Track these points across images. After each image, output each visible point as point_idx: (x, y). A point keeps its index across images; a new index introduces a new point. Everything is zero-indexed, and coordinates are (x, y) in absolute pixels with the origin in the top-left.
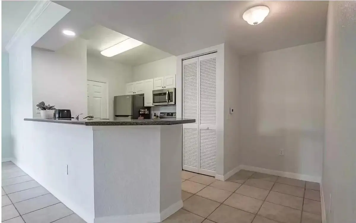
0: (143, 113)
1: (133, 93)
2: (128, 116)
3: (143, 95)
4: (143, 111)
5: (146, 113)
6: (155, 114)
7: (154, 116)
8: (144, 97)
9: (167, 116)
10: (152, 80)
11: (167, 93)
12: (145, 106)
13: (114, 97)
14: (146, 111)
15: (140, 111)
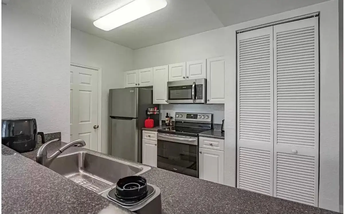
0: (151, 113)
1: (136, 84)
2: (131, 118)
3: (152, 87)
4: (151, 110)
5: (156, 113)
6: (167, 113)
7: (166, 117)
8: (152, 91)
9: (187, 118)
10: (166, 67)
11: (193, 86)
12: (153, 103)
13: (110, 90)
14: (155, 110)
15: (147, 111)
